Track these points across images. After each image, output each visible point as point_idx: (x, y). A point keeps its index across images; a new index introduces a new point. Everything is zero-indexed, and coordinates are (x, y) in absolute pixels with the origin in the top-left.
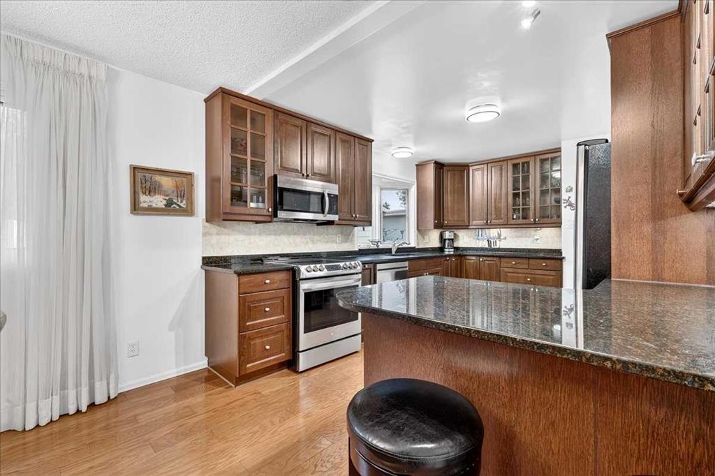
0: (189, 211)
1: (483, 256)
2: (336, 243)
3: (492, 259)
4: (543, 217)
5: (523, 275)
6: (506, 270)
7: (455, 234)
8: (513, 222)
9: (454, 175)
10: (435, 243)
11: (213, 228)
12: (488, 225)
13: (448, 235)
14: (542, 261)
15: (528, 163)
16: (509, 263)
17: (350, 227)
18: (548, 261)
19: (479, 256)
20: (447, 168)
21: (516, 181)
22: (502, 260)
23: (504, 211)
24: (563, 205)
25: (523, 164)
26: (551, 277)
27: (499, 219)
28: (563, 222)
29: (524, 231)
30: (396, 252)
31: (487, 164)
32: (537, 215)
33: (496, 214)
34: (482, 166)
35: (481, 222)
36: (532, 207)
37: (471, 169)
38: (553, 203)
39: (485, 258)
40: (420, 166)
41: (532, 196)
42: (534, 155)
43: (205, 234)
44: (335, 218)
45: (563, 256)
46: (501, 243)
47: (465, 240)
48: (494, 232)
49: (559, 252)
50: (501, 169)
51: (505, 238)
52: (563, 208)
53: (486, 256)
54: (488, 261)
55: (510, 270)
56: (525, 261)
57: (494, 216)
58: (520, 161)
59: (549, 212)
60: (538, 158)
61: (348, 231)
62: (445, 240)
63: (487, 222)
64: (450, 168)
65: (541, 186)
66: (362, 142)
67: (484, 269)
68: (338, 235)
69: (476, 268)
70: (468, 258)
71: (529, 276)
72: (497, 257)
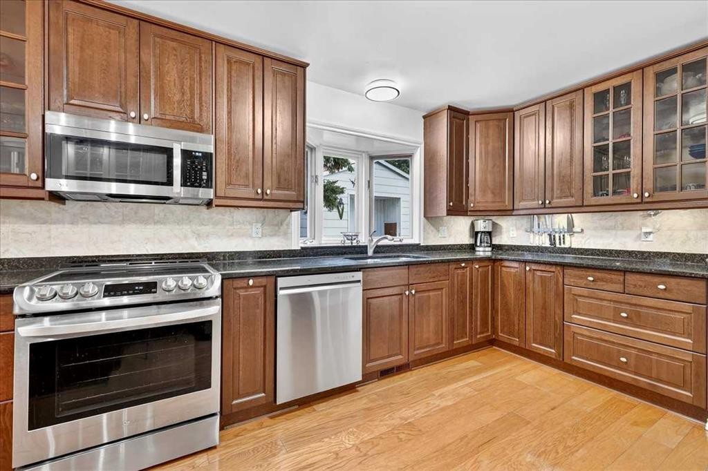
1: (531, 263)
2: (251, 237)
3: (548, 268)
4: (663, 189)
5: (612, 305)
6: (575, 290)
7: (494, 224)
8: (594, 201)
9: (487, 128)
10: (464, 238)
12: (548, 208)
13: (482, 225)
14: (656, 279)
15: (627, 86)
16: (581, 278)
17: (282, 213)
18: (673, 281)
19: (525, 262)
20: (476, 117)
22: (568, 271)
23: (576, 183)
25: (617, 89)
26: (682, 316)
27: (566, 197)
29: (620, 217)
30: (375, 252)
31: (545, 102)
33: (560, 189)
34: (537, 107)
35: (534, 204)
36: (635, 170)
37: (518, 115)
38: (687, 158)
39: (534, 267)
40: (430, 119)
41: (635, 149)
42: (640, 68)
46: (573, 239)
47: (512, 233)
48: (561, 221)
49: (703, 259)
50: (572, 108)
51: (582, 231)
53: (535, 262)
54: (542, 272)
55: (585, 292)
56: (616, 277)
57: (557, 193)
58: (610, 85)
59: (675, 179)
60: (650, 73)
61: (279, 219)
63: (544, 203)
64: (479, 117)
65: (657, 126)
67: (535, 287)
68: (254, 224)
69: (520, 283)
70: (507, 264)
71: (628, 307)
72: (556, 264)
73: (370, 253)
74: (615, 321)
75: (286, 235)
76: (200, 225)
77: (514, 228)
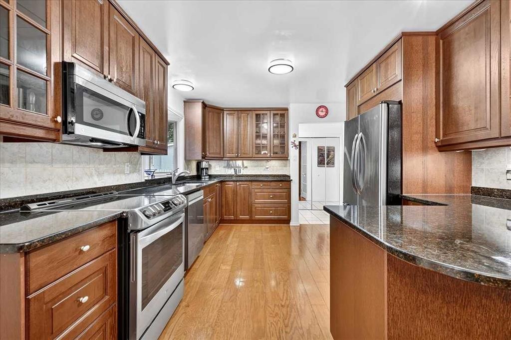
1: (239, 181)
2: (124, 173)
3: (246, 183)
4: (275, 153)
5: (267, 193)
6: (256, 190)
7: (210, 164)
8: (256, 155)
9: (214, 116)
12: (238, 157)
13: (204, 164)
16: (258, 185)
18: (283, 183)
19: (237, 181)
20: (208, 109)
21: (258, 126)
22: (253, 183)
23: (249, 148)
24: (290, 146)
25: (262, 115)
26: (285, 194)
29: (259, 162)
30: (176, 181)
31: (238, 111)
32: (272, 151)
33: (243, 150)
34: (234, 112)
35: (233, 155)
36: (268, 146)
37: (225, 113)
39: (240, 183)
40: (187, 103)
41: (268, 138)
42: (270, 109)
44: (142, 142)
45: (291, 179)
46: (244, 171)
47: (217, 169)
48: (239, 163)
49: (289, 177)
52: (290, 148)
53: (241, 181)
54: (244, 185)
55: (259, 190)
56: (268, 184)
58: (261, 112)
60: (272, 112)
61: (136, 160)
62: (203, 169)
64: (210, 109)
65: (274, 132)
67: (240, 191)
68: (126, 164)
69: (234, 191)
70: (227, 183)
71: (272, 193)
72: (249, 181)
73: (174, 182)
74: (268, 199)
75: (139, 171)
76: (100, 165)
77: (218, 166)
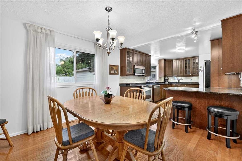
0: (117, 74)
1: (177, 84)
3: (180, 85)
4: (194, 74)
7: (168, 78)
8: (185, 75)
10: (163, 81)
11: (121, 77)
12: (178, 76)
13: (166, 78)
14: (193, 85)
15: (189, 60)
18: (195, 85)
19: (176, 84)
20: (167, 61)
21: (186, 64)
22: (182, 85)
23: (182, 72)
24: (199, 71)
25: (188, 60)
28: (199, 75)
29: (188, 77)
31: (178, 59)
32: (192, 73)
33: (180, 73)
34: (176, 60)
35: (176, 75)
36: (190, 71)
37: (173, 61)
38: (196, 70)
39: (178, 85)
40: (160, 60)
41: (190, 68)
43: (120, 79)
44: (144, 75)
45: (199, 84)
47: (171, 80)
48: (180, 78)
50: (182, 61)
51: (183, 79)
52: (199, 72)
56: (189, 85)
59: (195, 72)
60: (192, 58)
62: (166, 80)
65: (193, 65)
66: (146, 55)
70: (173, 84)
72: (181, 84)
73: (154, 83)
75: (145, 80)
